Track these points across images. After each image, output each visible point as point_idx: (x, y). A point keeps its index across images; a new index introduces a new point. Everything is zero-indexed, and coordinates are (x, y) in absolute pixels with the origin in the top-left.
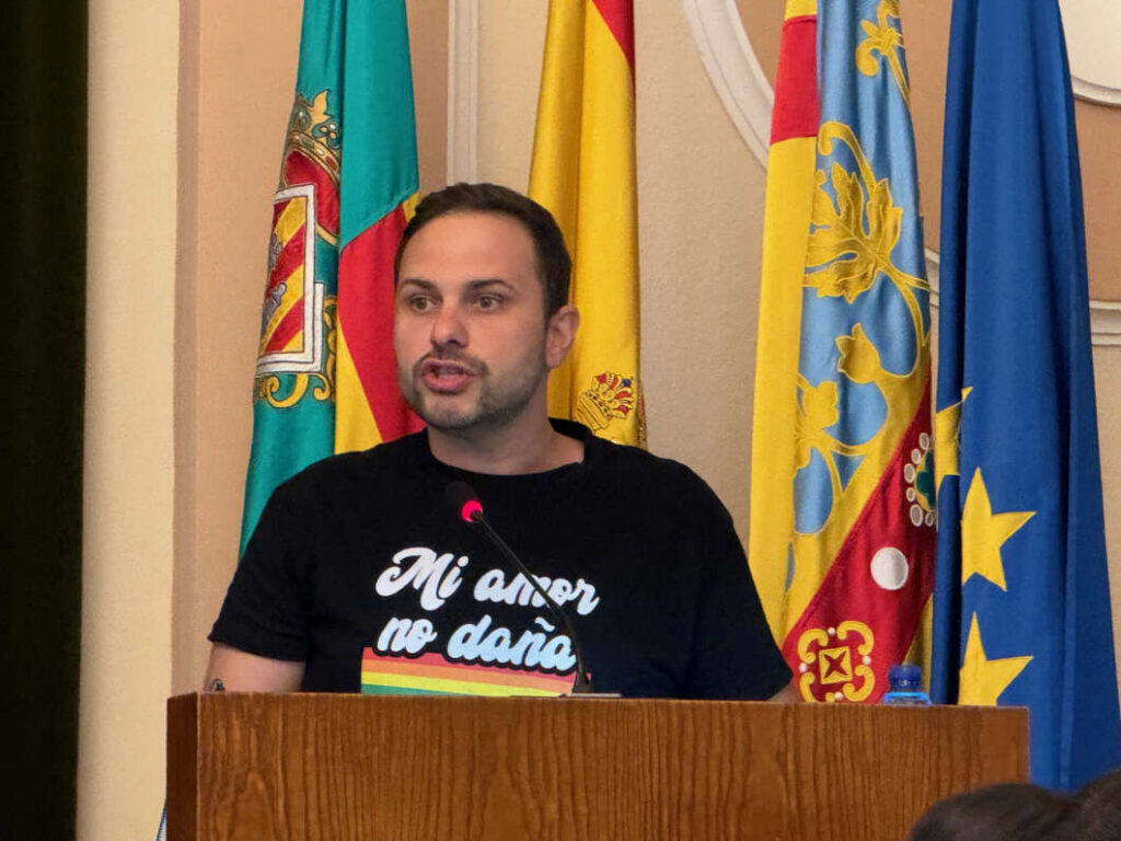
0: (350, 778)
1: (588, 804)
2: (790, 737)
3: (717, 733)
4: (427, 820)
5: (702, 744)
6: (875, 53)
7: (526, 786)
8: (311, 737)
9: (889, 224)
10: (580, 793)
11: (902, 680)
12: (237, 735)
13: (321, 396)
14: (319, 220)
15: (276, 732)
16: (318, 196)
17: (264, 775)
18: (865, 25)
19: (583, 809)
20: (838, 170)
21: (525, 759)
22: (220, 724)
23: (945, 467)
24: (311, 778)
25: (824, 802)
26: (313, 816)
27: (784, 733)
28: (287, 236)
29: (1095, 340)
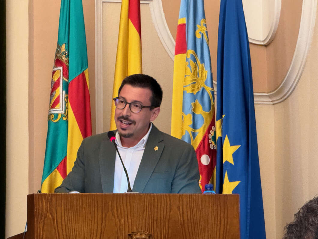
0: (72, 214)
1: (131, 219)
2: (181, 202)
3: (163, 201)
4: (91, 224)
5: (159, 204)
6: (200, 32)
7: (116, 215)
8: (63, 204)
9: (204, 75)
10: (129, 217)
11: (208, 188)
12: (45, 204)
13: (64, 119)
14: (64, 75)
15: (54, 202)
16: (63, 69)
17: (51, 214)
18: (198, 26)
19: (130, 221)
20: (191, 62)
21: (115, 208)
22: (40, 201)
23: (219, 135)
24: (63, 214)
25: (189, 218)
26: (63, 223)
27: (179, 201)
28: (56, 79)
29: (255, 103)
